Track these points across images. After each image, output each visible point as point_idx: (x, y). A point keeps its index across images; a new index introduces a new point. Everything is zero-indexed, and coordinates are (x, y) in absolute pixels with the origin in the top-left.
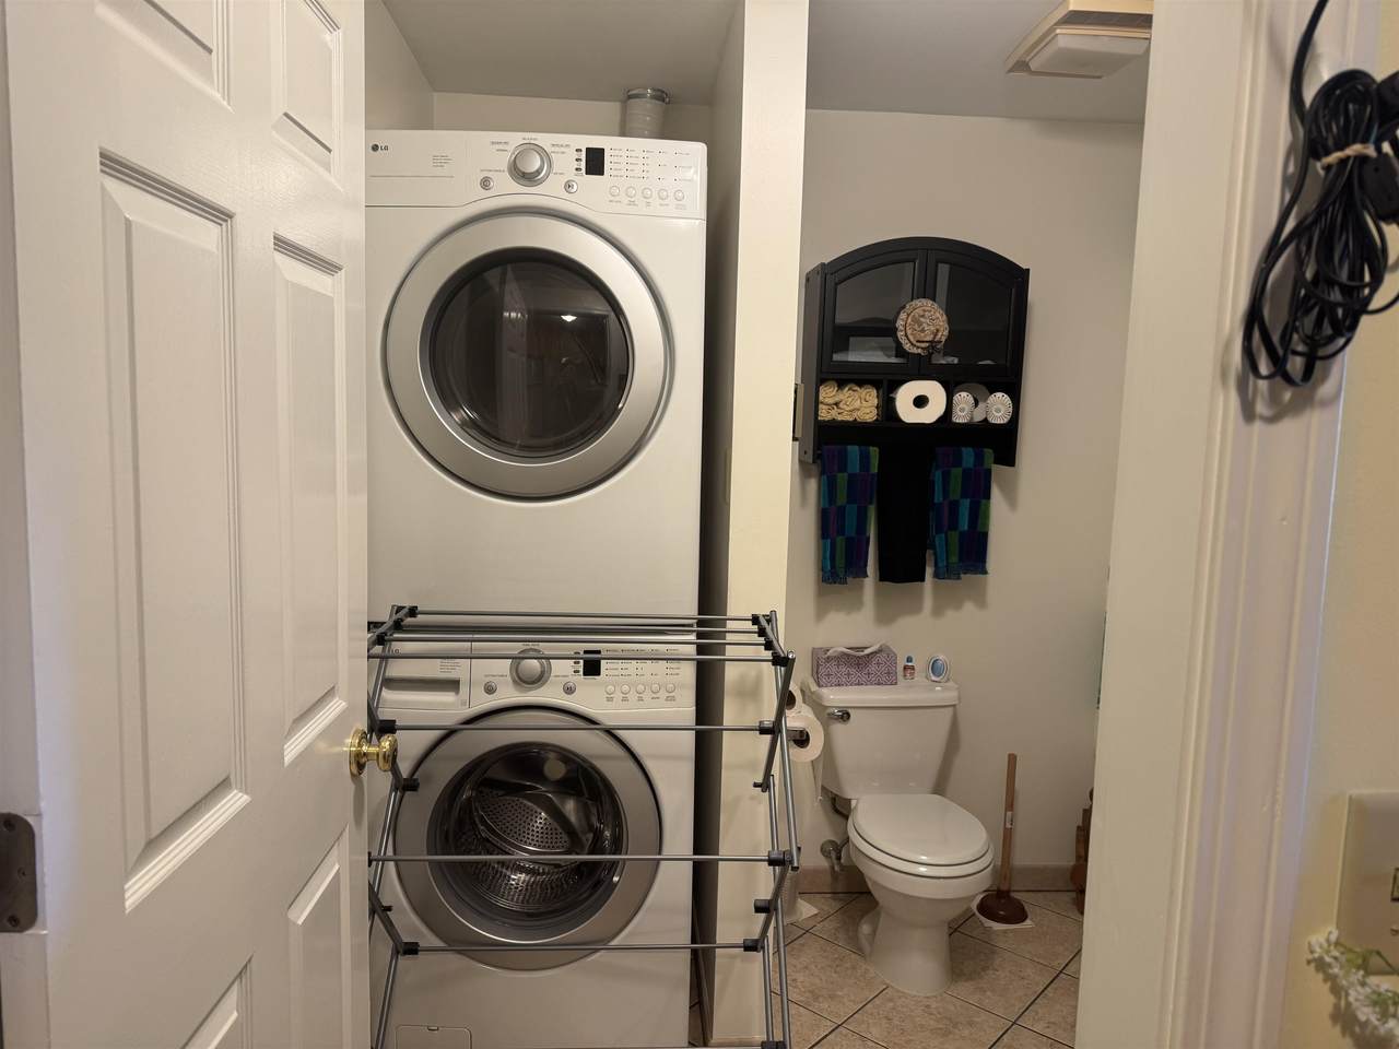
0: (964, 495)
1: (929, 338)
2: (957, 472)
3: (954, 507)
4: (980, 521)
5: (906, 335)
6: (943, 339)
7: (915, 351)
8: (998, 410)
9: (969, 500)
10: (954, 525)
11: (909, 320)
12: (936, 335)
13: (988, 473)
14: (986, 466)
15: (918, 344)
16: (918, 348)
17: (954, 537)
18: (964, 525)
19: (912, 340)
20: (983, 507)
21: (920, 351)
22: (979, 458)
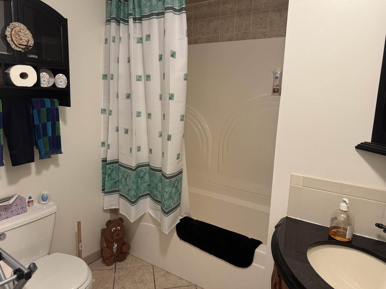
0: (48, 121)
1: (25, 43)
2: (44, 110)
3: (44, 126)
4: (57, 132)
5: (12, 40)
6: (32, 45)
7: (17, 49)
8: (61, 82)
9: (50, 122)
10: (45, 134)
11: (13, 33)
12: (28, 43)
13: (57, 109)
14: (56, 107)
15: (20, 46)
16: (19, 48)
17: (46, 139)
18: (50, 134)
19: (16, 43)
20: (57, 125)
21: (20, 49)
22: (53, 103)
